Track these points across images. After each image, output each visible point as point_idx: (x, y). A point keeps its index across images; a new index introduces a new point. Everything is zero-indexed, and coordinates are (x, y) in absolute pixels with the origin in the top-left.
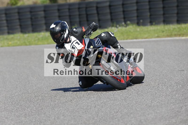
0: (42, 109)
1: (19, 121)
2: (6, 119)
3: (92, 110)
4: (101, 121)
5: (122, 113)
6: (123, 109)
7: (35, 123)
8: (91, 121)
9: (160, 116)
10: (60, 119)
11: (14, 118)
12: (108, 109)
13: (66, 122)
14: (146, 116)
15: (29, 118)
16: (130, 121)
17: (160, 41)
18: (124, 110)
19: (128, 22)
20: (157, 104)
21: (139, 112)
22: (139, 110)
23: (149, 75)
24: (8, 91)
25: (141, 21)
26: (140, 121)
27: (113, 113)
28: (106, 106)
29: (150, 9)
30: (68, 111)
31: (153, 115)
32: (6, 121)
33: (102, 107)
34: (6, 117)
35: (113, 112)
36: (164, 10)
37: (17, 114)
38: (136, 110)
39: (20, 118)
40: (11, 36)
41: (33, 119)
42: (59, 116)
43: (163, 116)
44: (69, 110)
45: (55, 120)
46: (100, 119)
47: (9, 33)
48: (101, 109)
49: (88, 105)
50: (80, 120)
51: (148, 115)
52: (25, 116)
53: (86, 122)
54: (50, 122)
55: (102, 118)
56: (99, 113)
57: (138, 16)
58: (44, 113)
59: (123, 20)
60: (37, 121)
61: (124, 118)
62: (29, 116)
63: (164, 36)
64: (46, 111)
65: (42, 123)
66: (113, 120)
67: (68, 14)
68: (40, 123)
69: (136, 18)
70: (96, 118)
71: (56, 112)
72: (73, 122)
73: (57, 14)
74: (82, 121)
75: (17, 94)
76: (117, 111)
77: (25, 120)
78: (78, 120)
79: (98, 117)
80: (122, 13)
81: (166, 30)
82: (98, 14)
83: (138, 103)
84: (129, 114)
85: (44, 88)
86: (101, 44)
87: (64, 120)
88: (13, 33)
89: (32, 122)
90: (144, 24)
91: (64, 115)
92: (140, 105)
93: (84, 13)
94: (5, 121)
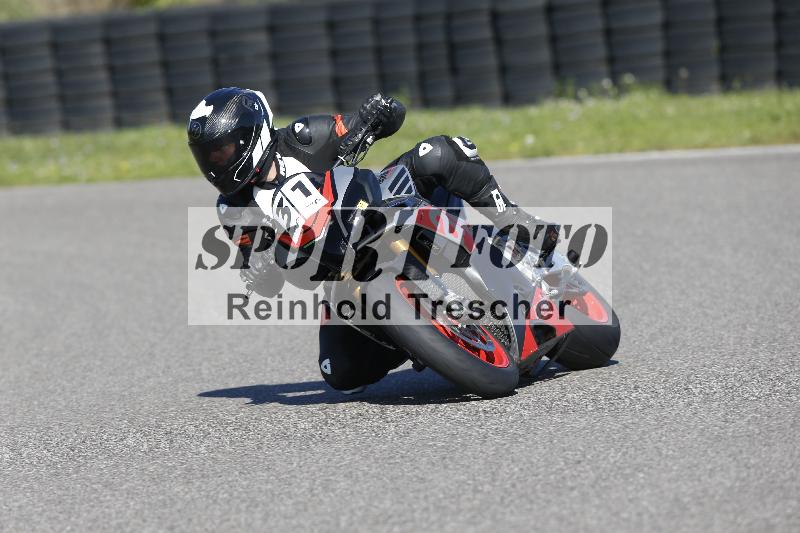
0: (261, 448)
1: (161, 497)
2: (107, 492)
3: (470, 453)
4: (506, 501)
5: (598, 468)
6: (602, 449)
7: (227, 507)
8: (469, 499)
9: (761, 481)
10: (333, 490)
11: (140, 485)
12: (541, 448)
13: (362, 503)
14: (699, 480)
15: (204, 487)
16: (630, 501)
17: (764, 159)
18: (608, 454)
19: (628, 79)
20: (748, 430)
21: (670, 464)
22: (671, 452)
23: (715, 303)
24: (115, 370)
25: (684, 73)
26: (677, 500)
27: (558, 467)
28: (532, 435)
29: (720, 21)
30: (367, 457)
31: (733, 474)
32: (105, 496)
33: (514, 439)
34: (107, 481)
35: (563, 463)
36: (778, 29)
37: (151, 469)
38: (660, 454)
39: (165, 486)
40: (129, 136)
41: (219, 489)
42: (331, 478)
43: (773, 482)
44: (371, 452)
45: (313, 495)
46: (506, 491)
47: (120, 124)
48: (507, 450)
49: (455, 432)
50: (422, 495)
51: (710, 477)
52: (185, 477)
53: (445, 503)
54: (290, 502)
55: (514, 486)
56: (500, 466)
57: (667, 54)
58: (267, 463)
59: (603, 68)
60: (238, 498)
61: (606, 487)
62: (203, 476)
63: (779, 139)
64: (276, 457)
65: (257, 506)
66: (560, 494)
67: (369, 42)
68: (248, 507)
69: (658, 61)
70: (487, 487)
71: (317, 462)
72: (388, 503)
73: (324, 44)
74: (426, 497)
75: (151, 382)
76: (577, 458)
77: (187, 493)
78: (411, 495)
79: (497, 483)
80: (600, 39)
81: (789, 113)
82: (499, 41)
83: (666, 424)
84: (628, 471)
85: (266, 359)
86: (413, 193)
87: (352, 493)
88: (135, 124)
89: (215, 502)
90: (694, 88)
91: (351, 472)
92: (674, 431)
93: (439, 36)
94: (102, 499)
